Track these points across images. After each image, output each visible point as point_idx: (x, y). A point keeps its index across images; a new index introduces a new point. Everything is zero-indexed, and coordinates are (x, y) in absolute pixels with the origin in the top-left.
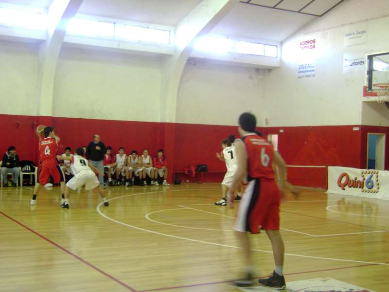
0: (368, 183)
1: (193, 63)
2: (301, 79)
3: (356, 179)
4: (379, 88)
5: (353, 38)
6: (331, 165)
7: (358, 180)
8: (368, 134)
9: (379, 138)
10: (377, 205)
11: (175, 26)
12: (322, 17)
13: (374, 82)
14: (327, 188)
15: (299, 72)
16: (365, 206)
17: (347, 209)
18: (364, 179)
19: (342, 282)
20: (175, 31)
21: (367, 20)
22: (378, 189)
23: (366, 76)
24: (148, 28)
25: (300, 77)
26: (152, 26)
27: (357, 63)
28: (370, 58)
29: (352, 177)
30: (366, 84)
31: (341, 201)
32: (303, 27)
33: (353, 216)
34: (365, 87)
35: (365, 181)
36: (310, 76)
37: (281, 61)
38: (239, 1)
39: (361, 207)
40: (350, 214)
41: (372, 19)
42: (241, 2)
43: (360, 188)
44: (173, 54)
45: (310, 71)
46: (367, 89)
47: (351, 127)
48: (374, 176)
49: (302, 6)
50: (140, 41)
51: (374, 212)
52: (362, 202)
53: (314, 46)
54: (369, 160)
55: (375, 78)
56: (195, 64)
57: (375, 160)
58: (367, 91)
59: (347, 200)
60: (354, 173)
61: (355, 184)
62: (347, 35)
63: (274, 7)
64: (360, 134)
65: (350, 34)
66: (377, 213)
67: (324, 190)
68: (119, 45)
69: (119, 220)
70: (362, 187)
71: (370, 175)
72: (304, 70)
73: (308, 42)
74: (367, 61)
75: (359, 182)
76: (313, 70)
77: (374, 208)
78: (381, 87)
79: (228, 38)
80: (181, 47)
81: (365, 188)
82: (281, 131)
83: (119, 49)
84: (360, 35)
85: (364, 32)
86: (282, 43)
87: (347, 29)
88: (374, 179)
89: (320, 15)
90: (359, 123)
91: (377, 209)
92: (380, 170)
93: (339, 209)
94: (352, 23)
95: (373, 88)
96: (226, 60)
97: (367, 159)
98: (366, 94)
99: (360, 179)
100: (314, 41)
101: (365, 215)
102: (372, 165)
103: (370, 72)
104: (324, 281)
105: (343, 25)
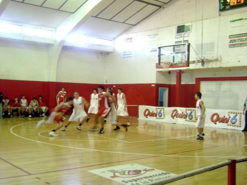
0: (159, 114)
1: (66, 49)
2: (125, 58)
3: (153, 112)
4: (163, 64)
5: (152, 37)
6: (140, 105)
7: (154, 112)
8: (159, 88)
9: (165, 90)
10: (163, 125)
11: (56, 28)
12: (135, 26)
13: (162, 61)
14: (138, 117)
15: (124, 55)
16: (158, 126)
17: (149, 128)
18: (157, 112)
19: (141, 166)
20: (55, 31)
21: (158, 28)
22: (164, 117)
23: (157, 58)
24: (40, 29)
25: (124, 58)
26: (42, 28)
27: (153, 51)
28: (160, 48)
29: (151, 111)
30: (157, 62)
31: (146, 124)
32: (126, 31)
33: (152, 132)
34: (157, 64)
35: (157, 113)
36: (129, 57)
37: (114, 49)
38: (91, 16)
39: (156, 126)
40: (150, 130)
41: (161, 28)
42: (92, 16)
43: (155, 116)
44: (54, 43)
45: (129, 54)
46: (158, 65)
47: (151, 84)
48: (162, 110)
49: (125, 19)
50: (36, 36)
51: (162, 129)
52: (156, 124)
53: (131, 41)
54: (160, 102)
55: (163, 59)
56: (67, 50)
57: (163, 102)
58: (158, 66)
59: (148, 123)
60: (152, 109)
61: (153, 115)
62: (148, 36)
63: (110, 20)
64: (155, 88)
65: (150, 36)
66: (164, 130)
67: (137, 118)
68: (23, 38)
69: (23, 136)
70: (156, 116)
71: (160, 110)
72: (126, 54)
73: (128, 39)
74: (158, 50)
75: (155, 113)
76: (131, 54)
77: (162, 127)
78: (165, 64)
79: (85, 35)
80: (59, 40)
81: (158, 117)
82: (114, 86)
83: (23, 40)
84: (155, 36)
85: (157, 34)
86: (114, 39)
87: (149, 33)
88: (162, 112)
89: (134, 24)
90: (155, 82)
91: (164, 127)
92: (165, 107)
93: (145, 128)
94: (151, 30)
95: (161, 64)
96: (84, 48)
97: (159, 101)
98: (157, 67)
99: (155, 112)
100: (131, 38)
101: (158, 131)
102: (161, 105)
103: (159, 56)
104: (132, 165)
105: (146, 31)
